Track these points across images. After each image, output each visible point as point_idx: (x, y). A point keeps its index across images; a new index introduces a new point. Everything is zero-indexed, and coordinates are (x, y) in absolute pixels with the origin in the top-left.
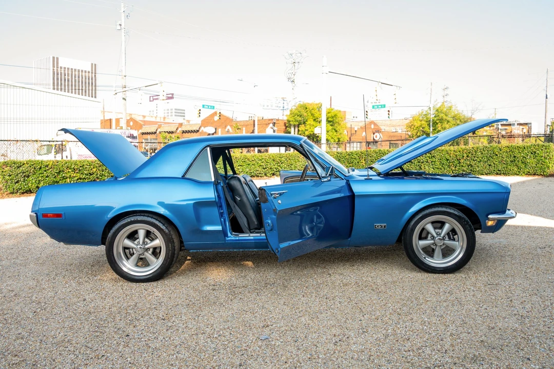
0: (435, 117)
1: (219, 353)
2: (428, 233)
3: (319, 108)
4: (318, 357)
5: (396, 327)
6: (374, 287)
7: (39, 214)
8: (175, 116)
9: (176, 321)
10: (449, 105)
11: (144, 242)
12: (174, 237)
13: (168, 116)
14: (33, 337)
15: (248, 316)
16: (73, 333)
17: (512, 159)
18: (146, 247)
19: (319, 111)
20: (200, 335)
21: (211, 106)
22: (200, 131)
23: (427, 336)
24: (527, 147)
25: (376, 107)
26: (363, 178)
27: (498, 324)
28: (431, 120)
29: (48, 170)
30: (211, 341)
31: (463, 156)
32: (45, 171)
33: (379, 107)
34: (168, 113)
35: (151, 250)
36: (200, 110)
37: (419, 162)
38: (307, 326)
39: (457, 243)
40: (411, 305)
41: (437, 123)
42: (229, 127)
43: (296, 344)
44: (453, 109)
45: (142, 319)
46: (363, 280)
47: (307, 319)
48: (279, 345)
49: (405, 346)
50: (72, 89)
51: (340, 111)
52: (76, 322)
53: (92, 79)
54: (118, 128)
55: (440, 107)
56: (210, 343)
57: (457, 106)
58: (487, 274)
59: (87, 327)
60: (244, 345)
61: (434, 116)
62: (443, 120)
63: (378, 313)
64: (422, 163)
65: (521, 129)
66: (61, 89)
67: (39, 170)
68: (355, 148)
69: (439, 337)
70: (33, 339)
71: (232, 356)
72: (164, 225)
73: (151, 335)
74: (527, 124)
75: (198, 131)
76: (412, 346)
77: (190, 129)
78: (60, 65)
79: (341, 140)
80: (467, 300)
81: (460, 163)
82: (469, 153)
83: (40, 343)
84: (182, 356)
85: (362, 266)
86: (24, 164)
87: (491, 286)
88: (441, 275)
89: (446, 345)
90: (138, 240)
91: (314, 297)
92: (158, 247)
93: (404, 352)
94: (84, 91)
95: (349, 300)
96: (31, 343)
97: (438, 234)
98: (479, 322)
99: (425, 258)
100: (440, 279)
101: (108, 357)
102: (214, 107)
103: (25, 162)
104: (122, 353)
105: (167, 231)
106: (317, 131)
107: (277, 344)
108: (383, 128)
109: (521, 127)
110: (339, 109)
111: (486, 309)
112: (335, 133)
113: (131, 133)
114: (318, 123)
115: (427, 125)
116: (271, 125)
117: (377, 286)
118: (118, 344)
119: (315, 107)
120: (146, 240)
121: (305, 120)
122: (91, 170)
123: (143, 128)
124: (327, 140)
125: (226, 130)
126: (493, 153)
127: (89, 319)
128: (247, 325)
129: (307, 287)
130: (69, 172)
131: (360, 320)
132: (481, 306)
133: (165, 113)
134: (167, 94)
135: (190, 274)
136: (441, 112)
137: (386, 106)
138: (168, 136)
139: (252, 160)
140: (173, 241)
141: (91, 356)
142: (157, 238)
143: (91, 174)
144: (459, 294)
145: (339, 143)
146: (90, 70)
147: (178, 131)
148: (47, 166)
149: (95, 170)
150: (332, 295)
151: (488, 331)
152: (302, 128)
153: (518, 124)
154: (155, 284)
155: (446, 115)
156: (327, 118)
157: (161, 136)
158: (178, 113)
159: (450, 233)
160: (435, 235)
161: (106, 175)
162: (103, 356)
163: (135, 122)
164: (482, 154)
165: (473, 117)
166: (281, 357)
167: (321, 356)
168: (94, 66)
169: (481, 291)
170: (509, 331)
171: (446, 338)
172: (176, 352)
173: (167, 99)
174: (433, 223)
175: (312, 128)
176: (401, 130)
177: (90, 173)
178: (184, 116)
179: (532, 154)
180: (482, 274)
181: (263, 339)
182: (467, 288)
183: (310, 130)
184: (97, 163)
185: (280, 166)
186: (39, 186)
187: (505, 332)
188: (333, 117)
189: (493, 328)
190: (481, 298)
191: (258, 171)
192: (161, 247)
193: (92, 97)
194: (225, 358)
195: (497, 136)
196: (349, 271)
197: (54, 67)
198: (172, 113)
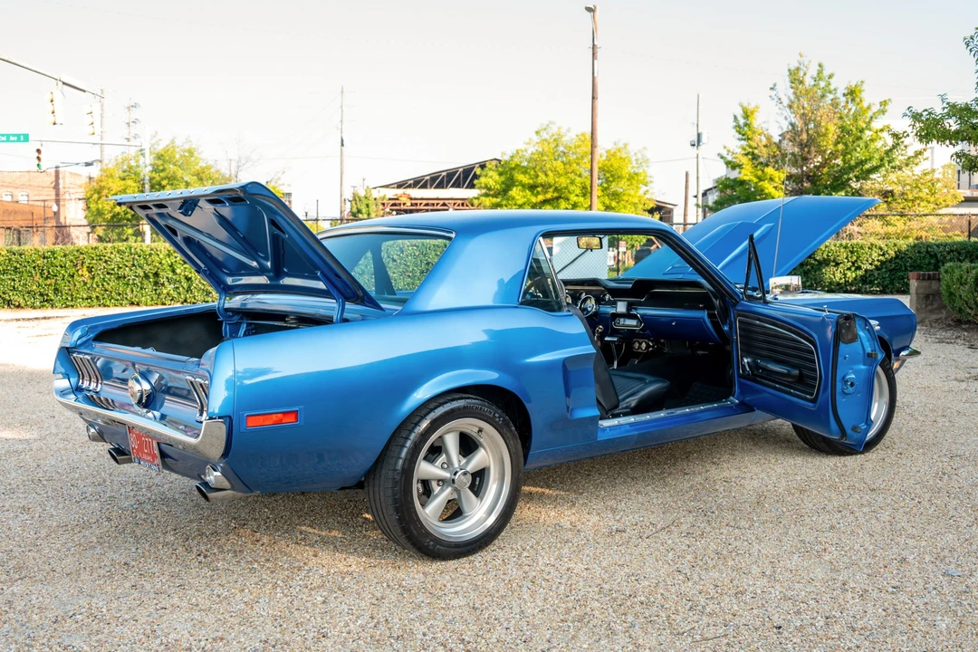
0: (156, 171)
10: (187, 146)
28: (147, 178)
33: (12, 138)
44: (197, 155)
55: (166, 150)
61: (152, 169)
136: (170, 161)
137: (30, 138)
155: (182, 169)
176: (25, 198)
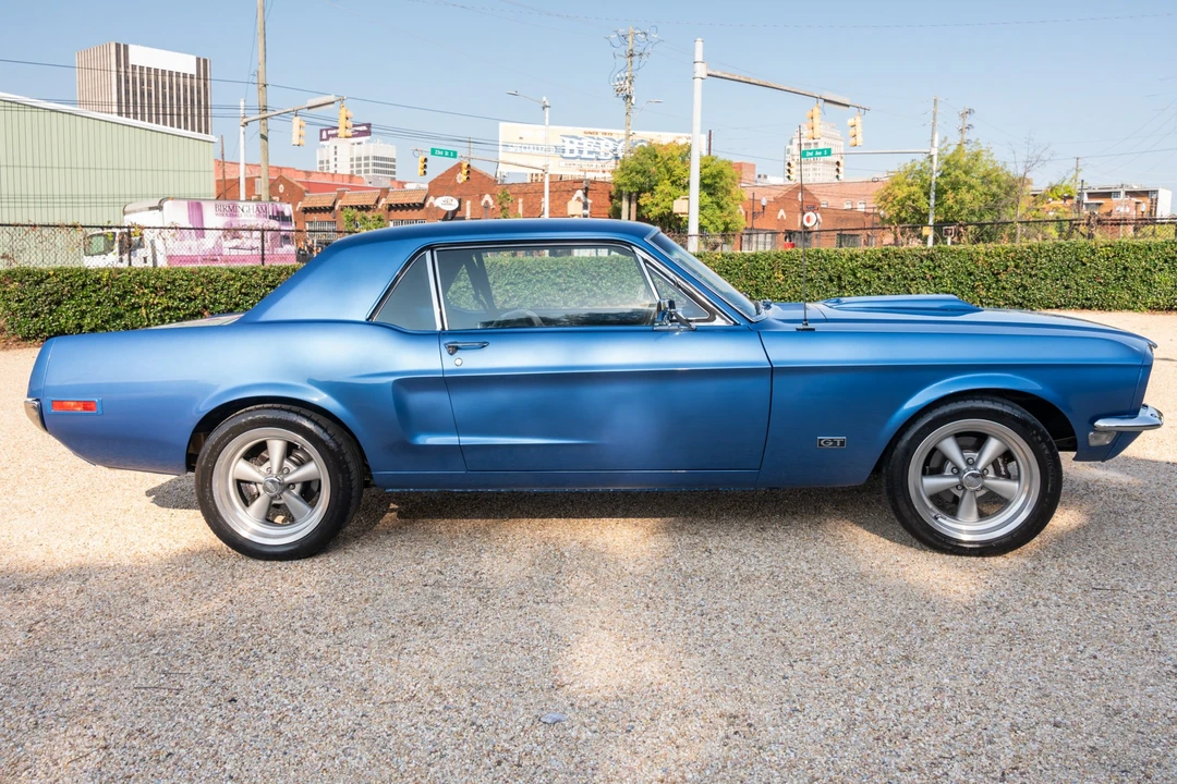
0: (942, 176)
1: (442, 756)
2: (945, 459)
3: (686, 154)
4: (683, 777)
5: (874, 699)
6: (815, 587)
7: (44, 402)
8: (375, 171)
9: (348, 664)
10: (975, 150)
11: (281, 469)
12: (348, 458)
13: (359, 172)
14: (16, 697)
15: (516, 657)
16: (108, 689)
17: (1119, 273)
18: (287, 479)
19: (683, 161)
20: (401, 706)
21: (449, 152)
22: (427, 205)
23: (952, 729)
24: (1156, 245)
25: (811, 154)
26: (792, 327)
27: (1129, 702)
28: (933, 183)
29: (99, 289)
30: (426, 723)
31: (1007, 267)
32: (94, 291)
33: (817, 153)
34: (359, 165)
35: (298, 487)
36: (426, 160)
37: (906, 278)
38: (655, 688)
39: (1016, 485)
40: (907, 639)
41: (946, 192)
42: (487, 197)
43: (630, 740)
44: (984, 158)
45: (270, 656)
46: (788, 568)
47: (655, 670)
48: (587, 741)
49: (899, 756)
50: (157, 114)
51: (730, 163)
52: (119, 659)
53: (199, 92)
54: (253, 197)
55: (953, 155)
56: (423, 727)
57: (991, 151)
58: (1086, 559)
59: (142, 674)
60: (504, 736)
61: (938, 174)
62: (958, 183)
63: (827, 660)
64: (912, 280)
65: (1134, 205)
66: (135, 114)
67: (83, 289)
68: (761, 246)
69: (984, 733)
70: (16, 703)
71: (474, 767)
72: (325, 430)
73: (286, 702)
74: (1147, 192)
75: (422, 206)
76: (916, 754)
77: (406, 201)
78: (132, 61)
79: (730, 226)
80: (1044, 629)
81: (998, 281)
82: (1021, 259)
83: (31, 713)
84: (354, 763)
85: (786, 531)
86: (48, 276)
87: (1099, 592)
88: (974, 559)
89: (1002, 756)
90: (267, 465)
91: (672, 609)
92: (315, 480)
93: (898, 774)
94: (182, 117)
95: (755, 622)
96: (10, 713)
97: (971, 463)
98: (1081, 693)
99: (936, 518)
100: (973, 569)
101: (180, 759)
102: (455, 153)
103: (51, 273)
104: (215, 747)
105: (332, 445)
106: (678, 207)
107: (584, 736)
108: (824, 201)
109: (1135, 200)
110: (728, 158)
111: (1095, 657)
112: (718, 212)
113: (280, 210)
114: (682, 191)
115: (922, 195)
116: (580, 193)
117: (821, 585)
118: (209, 723)
119: (676, 153)
120: (287, 464)
121: (653, 183)
122: (192, 289)
123: (306, 199)
124: (701, 228)
125: (483, 203)
126: (1077, 260)
127: (150, 654)
128: (514, 681)
129: (655, 583)
130: (144, 293)
131: (784, 678)
132: (1082, 648)
133: (352, 166)
134: (354, 126)
135: (388, 542)
136: (957, 167)
137: (832, 152)
138: (359, 215)
139: (537, 272)
140: (347, 468)
141: (141, 753)
142: (310, 459)
143: (191, 300)
144: (1024, 615)
145: (727, 233)
146: (194, 73)
147: (380, 206)
148: (98, 281)
149: (199, 290)
150: (715, 607)
151: (1106, 720)
152: (645, 199)
153: (1127, 193)
154: (305, 564)
155: (966, 173)
156: (702, 179)
157: (343, 216)
158: (382, 165)
159: (1000, 460)
160: (963, 466)
161: (223, 301)
162: (170, 754)
163: (289, 185)
164: (1051, 261)
165: (1028, 176)
166: (593, 775)
167: (690, 776)
168: (202, 64)
169: (1077, 607)
170: (1160, 723)
171: (1000, 737)
172: (339, 751)
173: (353, 136)
174: (958, 436)
175: (667, 200)
176: (863, 206)
177: (188, 297)
178: (394, 173)
179: (1166, 261)
180: (1074, 558)
181: (549, 721)
182: (1041, 597)
183: (662, 205)
184: (204, 276)
185: (596, 285)
186: (82, 323)
187: (1149, 724)
188: (714, 177)
189: (1117, 713)
190: (1078, 625)
191: (549, 295)
192: (320, 481)
193: (200, 131)
194: (456, 772)
195: (1085, 222)
196: (753, 542)
197: (118, 64)
198: (367, 165)
